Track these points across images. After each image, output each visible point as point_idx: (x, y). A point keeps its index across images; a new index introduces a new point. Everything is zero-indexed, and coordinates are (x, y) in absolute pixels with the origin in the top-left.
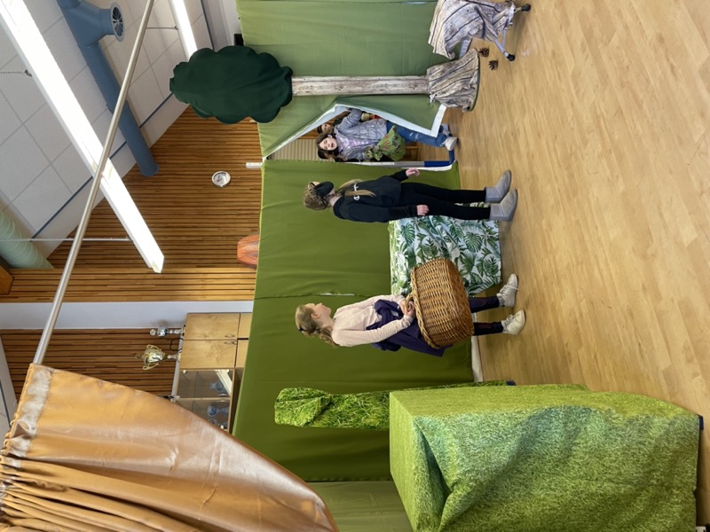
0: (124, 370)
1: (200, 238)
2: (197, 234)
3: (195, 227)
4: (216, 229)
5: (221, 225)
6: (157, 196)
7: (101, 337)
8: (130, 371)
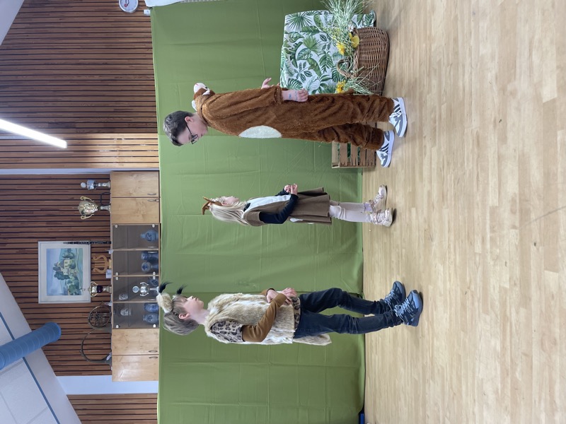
1: (113, 78)
2: (108, 72)
3: (106, 64)
4: (127, 67)
5: (131, 62)
6: (62, 25)
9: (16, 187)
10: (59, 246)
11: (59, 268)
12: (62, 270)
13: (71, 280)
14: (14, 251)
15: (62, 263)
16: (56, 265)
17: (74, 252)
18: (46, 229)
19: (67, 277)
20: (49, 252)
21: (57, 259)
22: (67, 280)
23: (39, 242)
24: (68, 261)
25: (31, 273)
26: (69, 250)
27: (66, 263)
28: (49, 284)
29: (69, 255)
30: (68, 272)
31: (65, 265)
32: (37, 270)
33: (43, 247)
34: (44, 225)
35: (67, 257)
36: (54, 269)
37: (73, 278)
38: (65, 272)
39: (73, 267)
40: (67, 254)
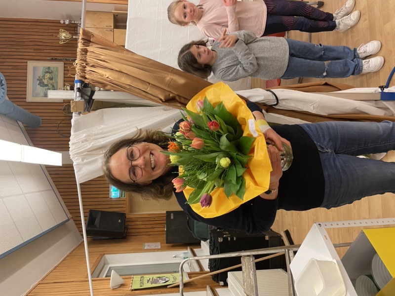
0: (47, 44)
7: (30, 23)
8: (51, 44)
9: (14, 26)
10: (42, 65)
11: (42, 79)
12: (44, 81)
13: (50, 88)
14: (11, 67)
15: (44, 76)
16: (39, 77)
17: (52, 69)
18: (33, 54)
19: (47, 85)
20: (35, 68)
21: (40, 73)
22: (47, 87)
23: (28, 62)
24: (48, 75)
25: (21, 82)
26: (49, 68)
27: (47, 76)
28: (34, 89)
29: (48, 71)
30: (48, 82)
31: (46, 77)
32: (26, 80)
33: (31, 65)
34: (32, 51)
35: (47, 72)
36: (38, 80)
37: (51, 86)
38: (46, 82)
39: (51, 79)
40: (47, 70)
